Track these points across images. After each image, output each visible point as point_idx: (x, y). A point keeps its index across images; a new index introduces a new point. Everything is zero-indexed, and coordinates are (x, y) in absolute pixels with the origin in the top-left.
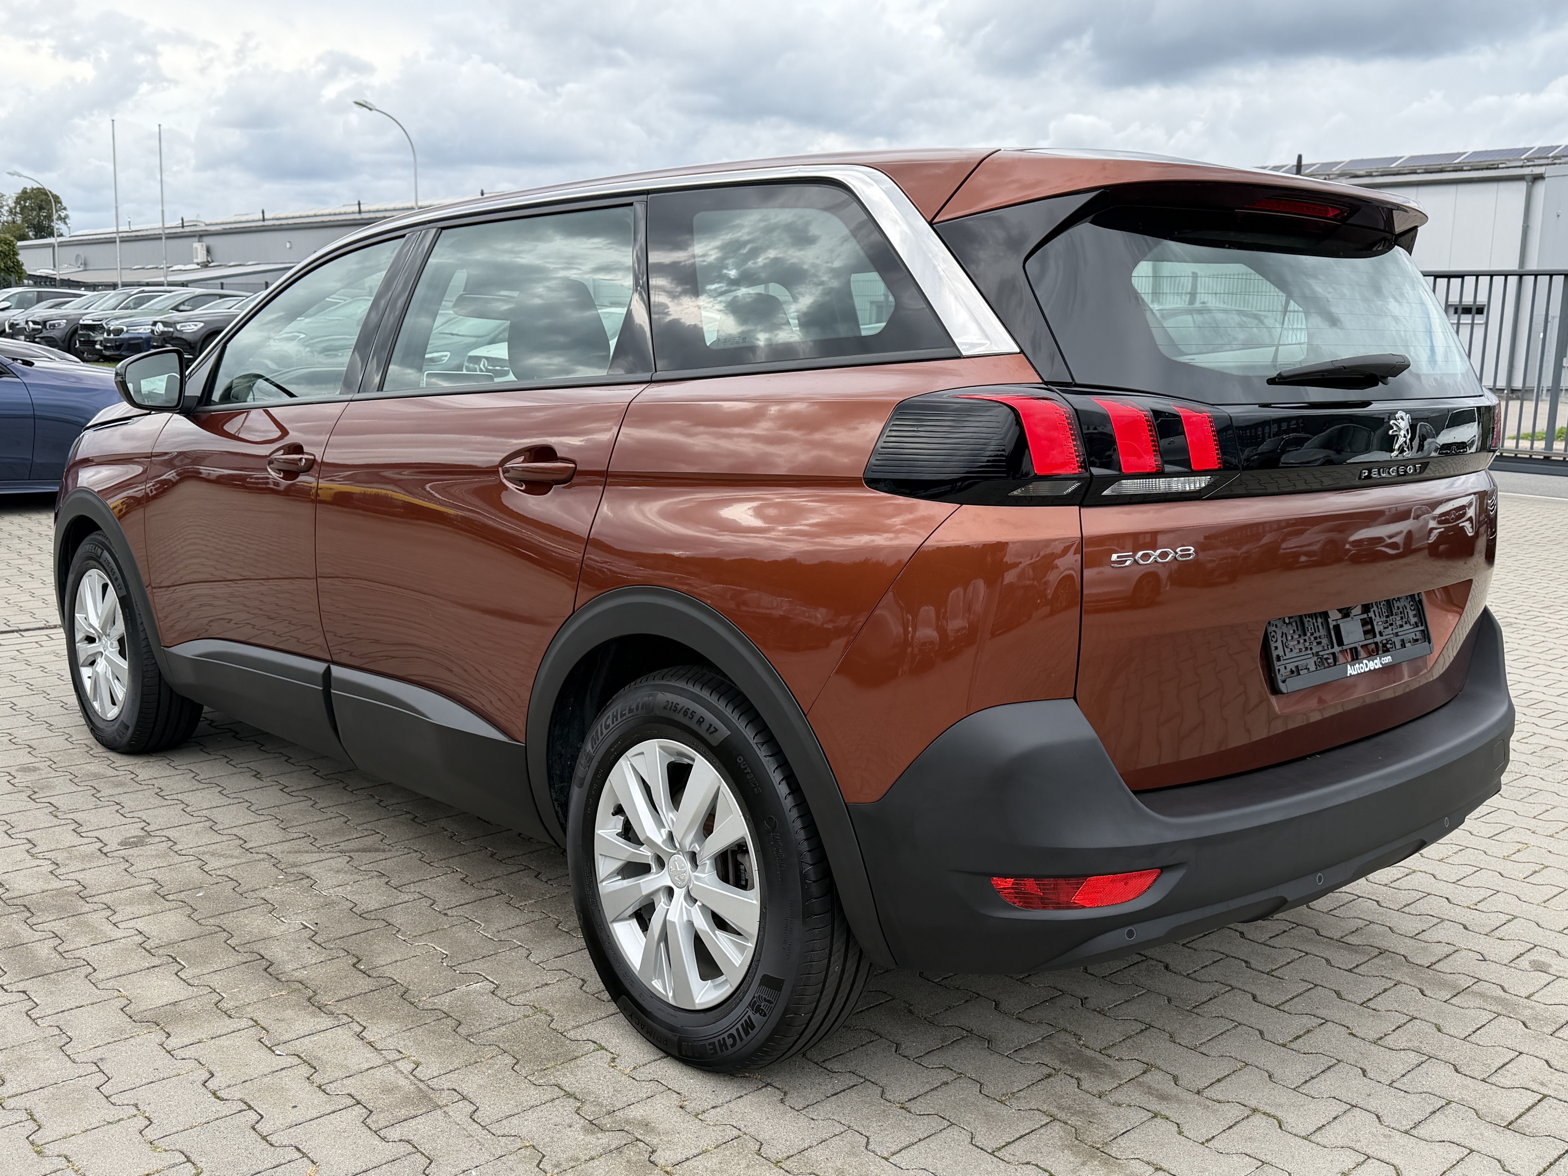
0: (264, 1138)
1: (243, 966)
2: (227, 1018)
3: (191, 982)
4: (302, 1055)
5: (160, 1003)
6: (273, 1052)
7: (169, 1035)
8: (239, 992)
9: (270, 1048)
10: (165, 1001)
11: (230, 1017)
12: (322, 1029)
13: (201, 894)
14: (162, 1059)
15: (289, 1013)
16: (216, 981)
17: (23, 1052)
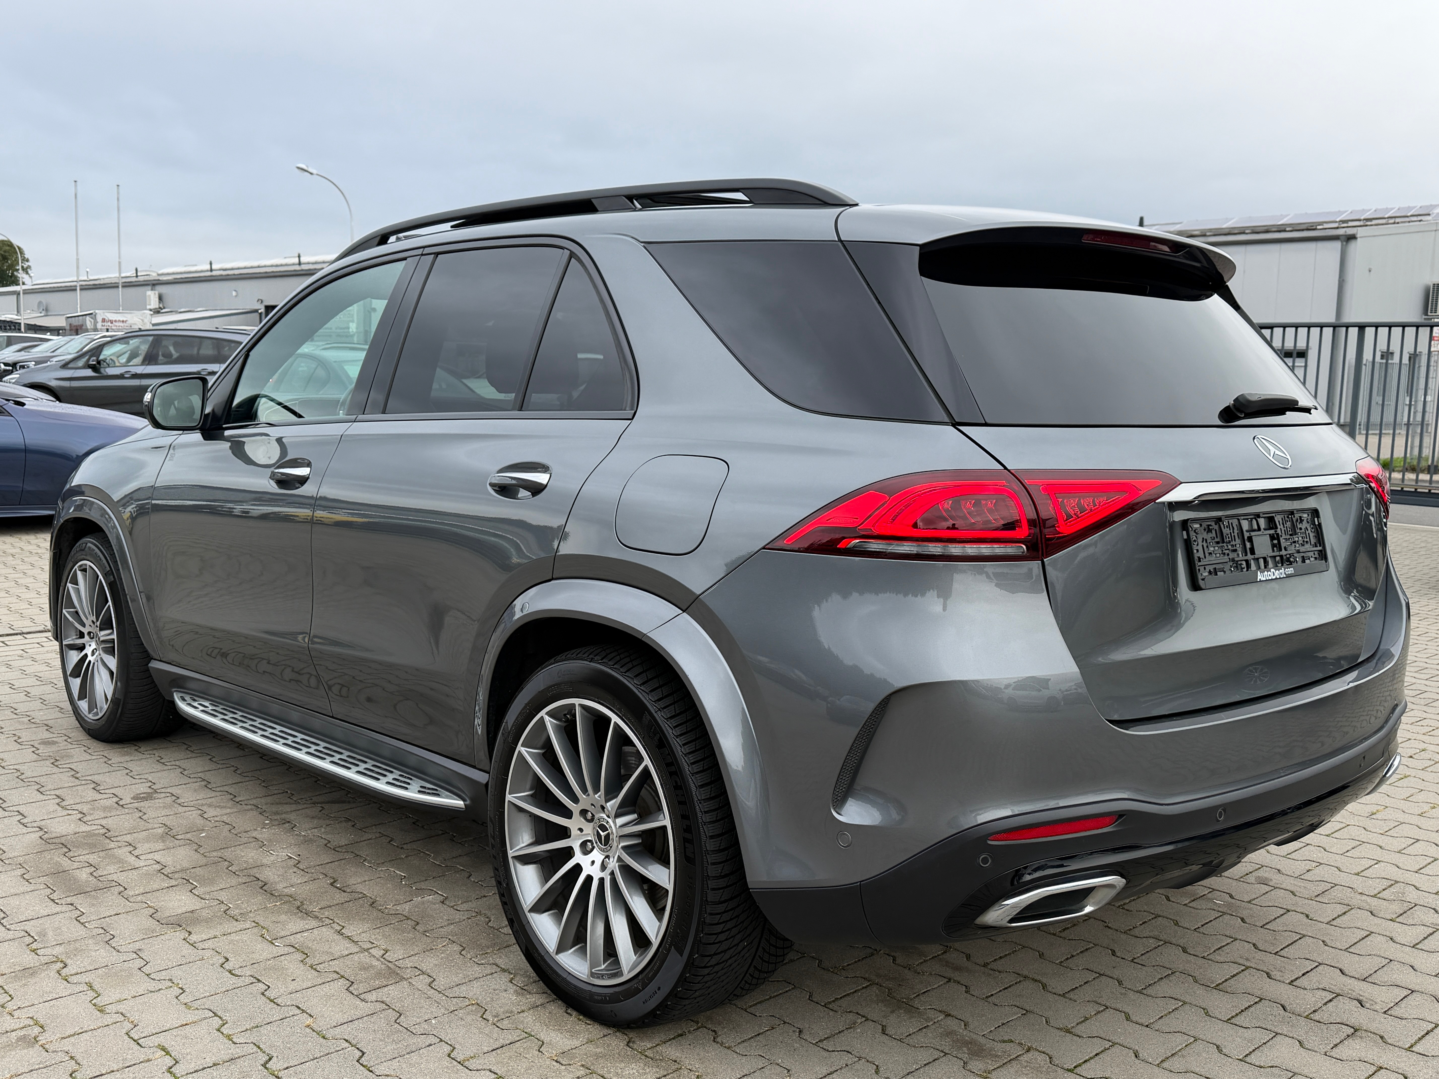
0: (271, 1001)
1: (243, 885)
2: (234, 922)
3: (203, 896)
4: (296, 946)
5: (180, 911)
6: (272, 943)
7: (190, 933)
8: (242, 903)
9: (270, 942)
10: (184, 910)
11: (237, 920)
12: (310, 928)
13: (204, 835)
14: (187, 950)
15: (283, 917)
16: (223, 896)
17: (78, 945)
